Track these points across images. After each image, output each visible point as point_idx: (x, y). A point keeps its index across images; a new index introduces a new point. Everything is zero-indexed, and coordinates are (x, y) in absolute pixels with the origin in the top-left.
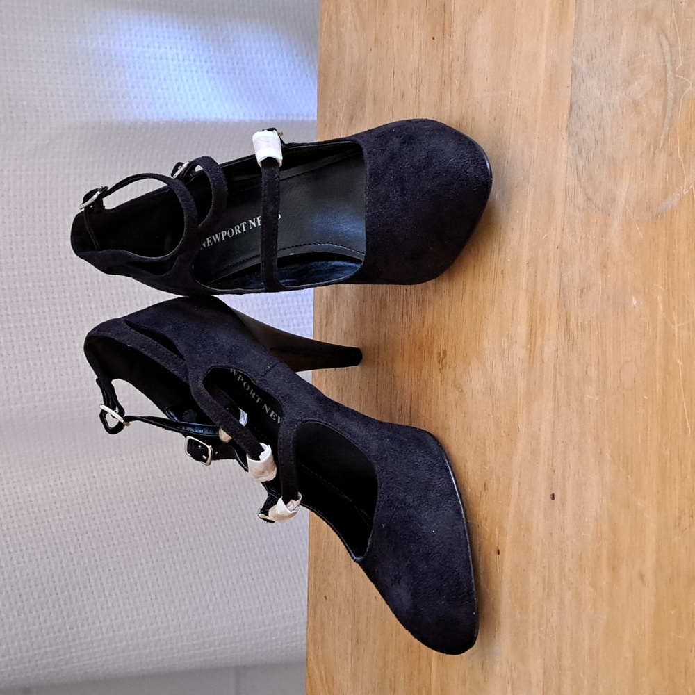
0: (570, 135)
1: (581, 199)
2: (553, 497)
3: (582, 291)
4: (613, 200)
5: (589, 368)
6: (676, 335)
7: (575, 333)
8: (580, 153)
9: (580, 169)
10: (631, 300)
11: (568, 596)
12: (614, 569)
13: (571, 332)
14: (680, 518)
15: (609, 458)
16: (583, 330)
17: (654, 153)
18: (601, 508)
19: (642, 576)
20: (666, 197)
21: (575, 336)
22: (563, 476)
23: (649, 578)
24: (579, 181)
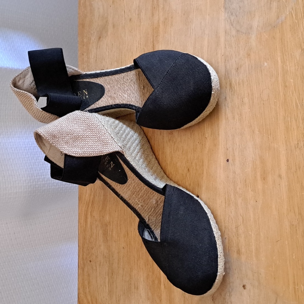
0: (225, 9)
1: (234, 32)
2: (228, 161)
3: (237, 69)
4: (251, 28)
5: (244, 99)
6: (289, 70)
7: (235, 87)
8: (232, 14)
9: (232, 20)
10: (264, 64)
11: (240, 201)
12: (264, 179)
13: (233, 88)
14: (298, 144)
15: (257, 132)
16: (239, 84)
17: (270, 3)
18: (255, 155)
19: (280, 176)
20: (278, 18)
21: (236, 88)
22: (233, 149)
23: (284, 175)
24: (232, 25)
